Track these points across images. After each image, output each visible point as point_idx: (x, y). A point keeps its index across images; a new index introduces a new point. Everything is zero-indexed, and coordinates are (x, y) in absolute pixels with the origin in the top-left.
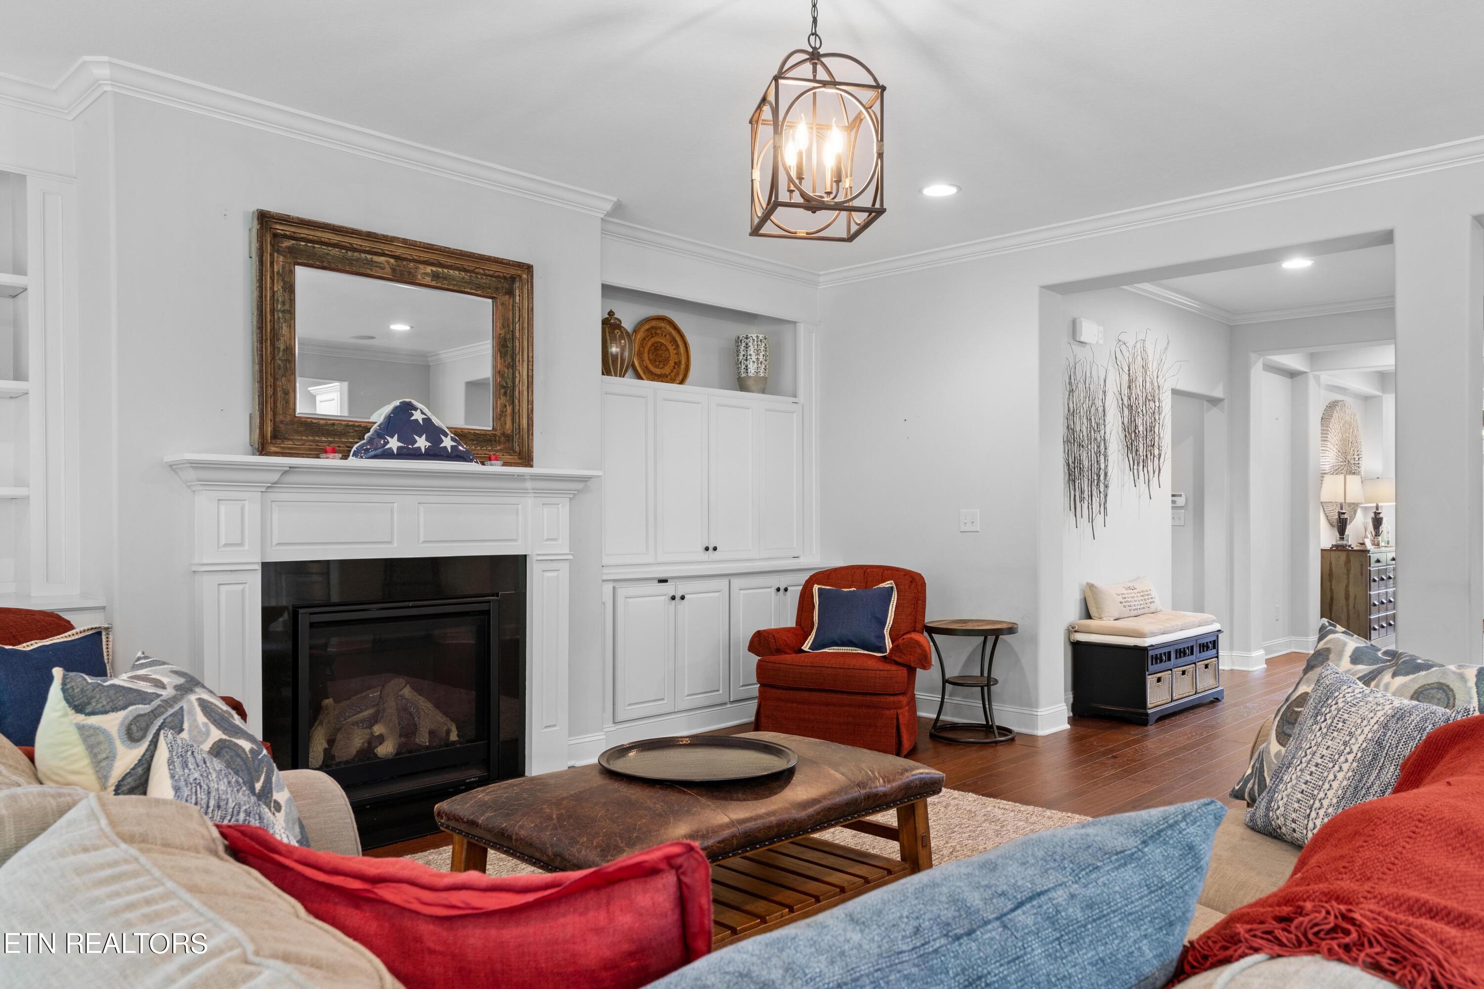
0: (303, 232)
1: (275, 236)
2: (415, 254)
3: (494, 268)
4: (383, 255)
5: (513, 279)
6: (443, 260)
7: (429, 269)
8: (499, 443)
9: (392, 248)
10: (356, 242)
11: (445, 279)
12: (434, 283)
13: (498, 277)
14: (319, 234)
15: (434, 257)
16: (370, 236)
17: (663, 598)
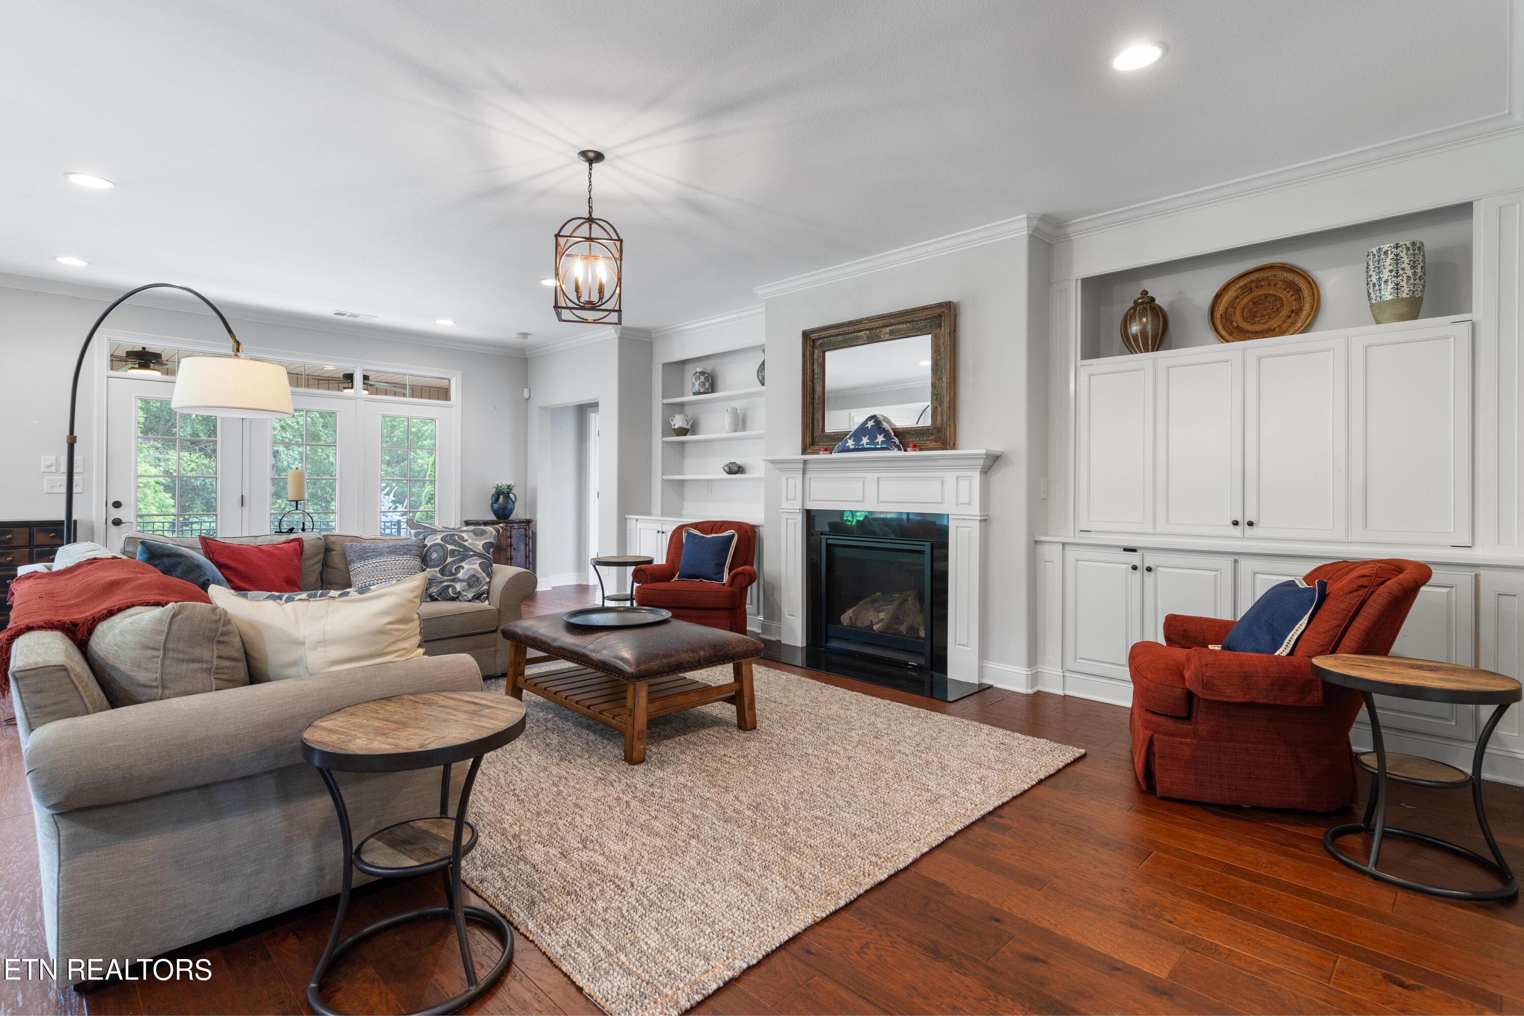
0: (823, 334)
1: (814, 341)
2: (876, 324)
3: (924, 314)
4: (861, 331)
5: (940, 316)
6: (892, 321)
7: (888, 329)
8: (932, 434)
9: (864, 325)
10: (846, 329)
11: (897, 332)
12: (891, 337)
13: (930, 318)
14: (829, 332)
15: (887, 321)
16: (850, 323)
17: (1125, 566)
